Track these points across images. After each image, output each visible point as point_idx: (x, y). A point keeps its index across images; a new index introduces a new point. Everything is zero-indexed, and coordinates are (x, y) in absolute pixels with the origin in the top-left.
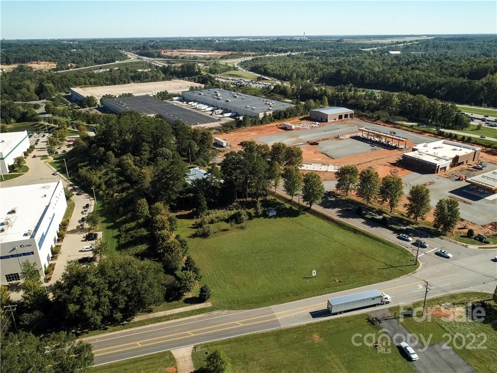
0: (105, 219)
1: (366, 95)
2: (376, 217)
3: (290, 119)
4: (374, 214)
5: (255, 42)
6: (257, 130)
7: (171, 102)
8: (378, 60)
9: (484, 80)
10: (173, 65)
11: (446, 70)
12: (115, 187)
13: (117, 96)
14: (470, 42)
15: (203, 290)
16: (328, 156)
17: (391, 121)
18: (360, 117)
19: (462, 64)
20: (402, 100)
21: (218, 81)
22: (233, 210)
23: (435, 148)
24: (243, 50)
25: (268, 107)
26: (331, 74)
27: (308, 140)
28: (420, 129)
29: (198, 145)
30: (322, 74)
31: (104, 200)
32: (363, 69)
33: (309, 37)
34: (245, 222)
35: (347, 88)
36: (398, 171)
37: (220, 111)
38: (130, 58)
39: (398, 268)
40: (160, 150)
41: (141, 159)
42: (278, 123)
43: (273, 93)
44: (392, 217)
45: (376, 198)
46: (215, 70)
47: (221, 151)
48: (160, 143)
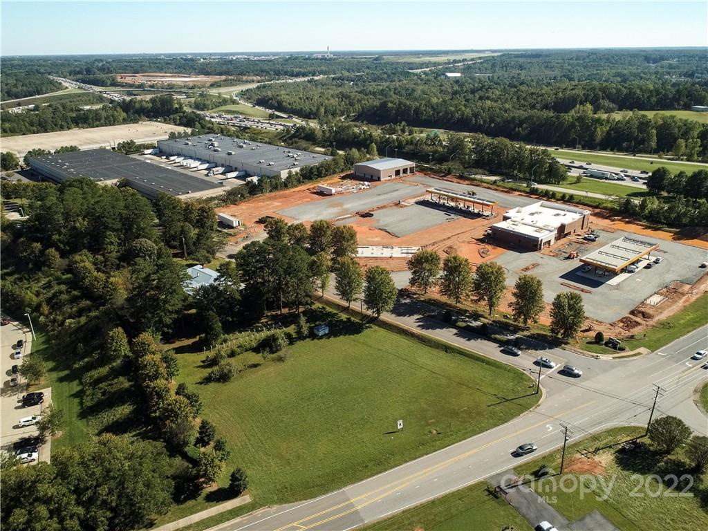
0: (54, 364)
1: (427, 138)
2: (471, 325)
3: (327, 177)
4: (467, 319)
5: (259, 61)
6: (280, 197)
7: (141, 158)
8: (433, 86)
9: (572, 112)
10: (139, 98)
11: (525, 99)
12: (67, 309)
13: (53, 151)
14: (547, 59)
16: (389, 233)
17: (466, 174)
18: (423, 170)
19: (543, 91)
20: (478, 145)
21: (211, 122)
22: (262, 330)
23: (532, 214)
24: (242, 74)
25: (291, 161)
26: (373, 108)
27: (357, 209)
28: (506, 185)
29: (193, 226)
30: (360, 107)
31: (47, 332)
32: (416, 99)
33: (335, 53)
34: (284, 350)
35: (398, 128)
36: (488, 251)
37: (221, 169)
38: (67, 88)
39: (514, 401)
40: (136, 243)
41: (106, 260)
42: (309, 185)
43: (297, 139)
44: (493, 321)
45: (467, 295)
46: (204, 105)
47: (231, 235)
48: (134, 231)
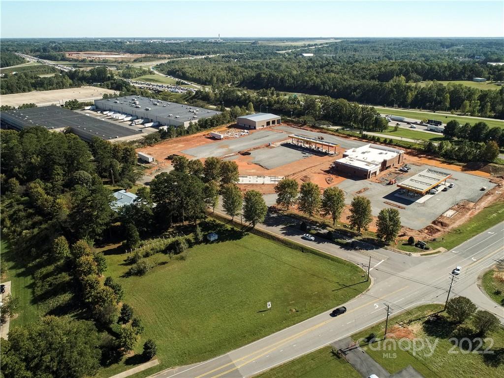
0: (14, 264)
1: (289, 99)
2: (320, 232)
3: (218, 127)
4: (318, 228)
5: (169, 44)
6: (184, 141)
7: (83, 112)
8: (294, 63)
9: (391, 82)
10: (81, 69)
11: (358, 72)
12: (24, 223)
13: (17, 107)
14: (373, 44)
15: (146, 347)
16: (262, 166)
17: (317, 125)
18: (286, 122)
19: (371, 67)
20: (325, 104)
21: (134, 87)
22: (169, 237)
23: (363, 153)
24: (157, 53)
25: (192, 115)
26: (251, 78)
27: (239, 150)
28: (345, 132)
29: (119, 162)
30: (242, 77)
31: (9, 239)
32: (281, 71)
33: (224, 39)
34: (185, 251)
35: (269, 92)
36: (332, 179)
37: (141, 121)
38: (28, 62)
39: (351, 287)
40: (76, 174)
41: (54, 187)
42: (205, 132)
43: (196, 100)
44: (336, 229)
45: (318, 211)
46: (129, 74)
47: (147, 168)
48: (75, 165)
